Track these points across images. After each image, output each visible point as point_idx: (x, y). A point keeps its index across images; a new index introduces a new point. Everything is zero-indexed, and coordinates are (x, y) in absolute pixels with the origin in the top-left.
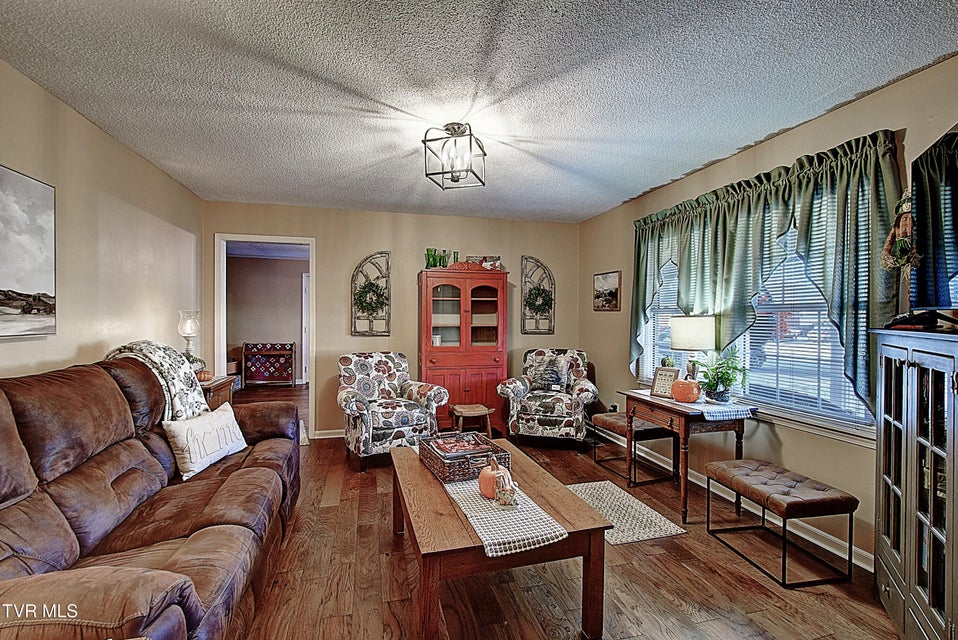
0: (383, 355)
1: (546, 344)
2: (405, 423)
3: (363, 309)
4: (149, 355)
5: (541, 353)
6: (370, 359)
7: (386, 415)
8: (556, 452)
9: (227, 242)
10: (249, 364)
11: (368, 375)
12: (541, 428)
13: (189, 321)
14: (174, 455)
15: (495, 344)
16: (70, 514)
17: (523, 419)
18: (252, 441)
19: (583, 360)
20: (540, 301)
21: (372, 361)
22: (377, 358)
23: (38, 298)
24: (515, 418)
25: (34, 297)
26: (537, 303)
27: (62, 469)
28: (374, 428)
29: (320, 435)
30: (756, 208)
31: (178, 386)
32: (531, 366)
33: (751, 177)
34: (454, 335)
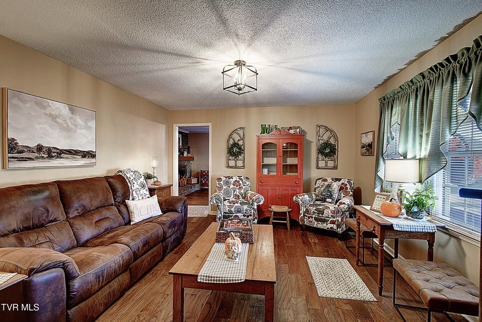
0: (238, 178)
1: (328, 175)
2: (239, 212)
3: (232, 155)
4: (126, 174)
5: (325, 180)
6: (231, 179)
7: (230, 207)
8: (325, 237)
9: (179, 127)
10: (202, 179)
11: (229, 187)
12: (316, 223)
13: (154, 161)
14: (129, 214)
15: (296, 174)
16: (75, 231)
17: (306, 216)
18: (164, 212)
19: (350, 185)
20: (328, 150)
21: (232, 181)
22: (234, 179)
23: (88, 152)
24: (302, 215)
25: (87, 152)
26: (326, 151)
27: (76, 213)
28: (224, 212)
29: (213, 213)
30: (447, 81)
31: (136, 186)
32: (319, 187)
33: (441, 60)
34: (274, 169)
